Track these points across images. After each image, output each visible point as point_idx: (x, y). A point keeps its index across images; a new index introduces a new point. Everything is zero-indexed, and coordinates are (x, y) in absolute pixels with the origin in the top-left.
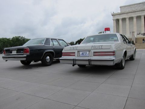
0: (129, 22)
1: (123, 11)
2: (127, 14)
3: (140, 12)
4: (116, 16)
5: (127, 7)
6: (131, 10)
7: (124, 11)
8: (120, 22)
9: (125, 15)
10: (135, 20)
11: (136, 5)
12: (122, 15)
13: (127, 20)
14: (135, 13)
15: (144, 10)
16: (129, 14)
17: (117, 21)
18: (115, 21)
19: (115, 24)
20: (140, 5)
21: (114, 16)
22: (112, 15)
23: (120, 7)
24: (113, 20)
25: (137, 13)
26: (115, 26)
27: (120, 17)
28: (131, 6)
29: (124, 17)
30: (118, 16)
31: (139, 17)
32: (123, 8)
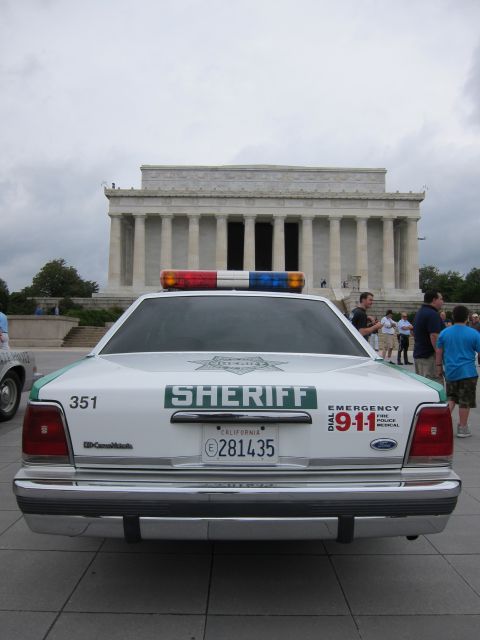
0: (173, 233)
1: (154, 187)
2: (168, 200)
3: (215, 202)
4: (123, 202)
5: (168, 174)
6: (184, 189)
7: (156, 189)
8: (140, 228)
9: (160, 202)
10: (194, 227)
11: (201, 174)
12: (147, 202)
13: (167, 226)
14: (195, 201)
15: (225, 197)
16: (174, 202)
17: (128, 222)
18: (117, 222)
19: (118, 233)
20: (217, 175)
21: (116, 200)
22: (108, 197)
23: (144, 169)
24: (111, 216)
25: (201, 202)
26: (118, 242)
27: (140, 210)
28: (184, 173)
29: (153, 211)
30: (132, 202)
31: (207, 221)
32: (154, 173)
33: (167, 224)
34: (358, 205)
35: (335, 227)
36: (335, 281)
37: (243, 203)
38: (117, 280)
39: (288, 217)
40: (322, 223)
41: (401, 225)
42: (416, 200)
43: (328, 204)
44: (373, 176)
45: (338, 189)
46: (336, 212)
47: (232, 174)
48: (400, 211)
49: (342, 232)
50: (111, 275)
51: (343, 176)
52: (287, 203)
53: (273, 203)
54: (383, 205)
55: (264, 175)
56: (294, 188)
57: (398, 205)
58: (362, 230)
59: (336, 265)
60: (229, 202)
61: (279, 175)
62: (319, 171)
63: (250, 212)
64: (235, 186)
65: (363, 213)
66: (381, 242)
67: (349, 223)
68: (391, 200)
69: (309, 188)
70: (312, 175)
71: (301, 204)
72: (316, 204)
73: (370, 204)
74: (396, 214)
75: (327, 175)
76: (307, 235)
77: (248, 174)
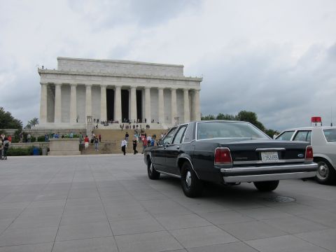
0: (77, 94)
1: (66, 69)
2: (74, 76)
3: (100, 79)
4: (48, 76)
5: (73, 62)
6: (83, 71)
7: (68, 70)
8: (58, 91)
9: (70, 77)
10: (89, 91)
11: (91, 63)
12: (62, 77)
13: (74, 90)
14: (90, 78)
15: (106, 76)
16: (78, 78)
17: (51, 88)
18: (45, 88)
19: (45, 93)
20: (100, 64)
21: (45, 75)
22: (40, 73)
23: (58, 59)
24: (42, 84)
25: (93, 78)
26: (45, 98)
27: (58, 81)
28: (82, 62)
29: (66, 82)
30: (54, 76)
31: (96, 88)
32: (65, 61)
33: (73, 89)
34: (172, 82)
35: (161, 93)
36: (162, 119)
37: (115, 79)
38: (45, 119)
39: (138, 87)
40: (154, 91)
41: (192, 92)
42: (198, 81)
43: (158, 81)
44: (177, 68)
45: (162, 74)
46: (161, 85)
47: (108, 64)
48: (192, 86)
49: (164, 96)
50: (42, 117)
51: (163, 68)
52: (138, 80)
53: (130, 80)
54: (183, 83)
55: (124, 66)
56: (140, 72)
57: (191, 83)
58: (174, 94)
59: (162, 112)
60: (107, 79)
61: (132, 66)
62: (152, 65)
63: (119, 84)
64: (109, 70)
65: (175, 86)
66: (183, 101)
67: (168, 91)
68: (187, 80)
69: (148, 73)
70: (148, 67)
71: (144, 81)
72: (152, 81)
73: (178, 82)
74: (190, 87)
75: (156, 67)
76: (147, 97)
77: (116, 65)
